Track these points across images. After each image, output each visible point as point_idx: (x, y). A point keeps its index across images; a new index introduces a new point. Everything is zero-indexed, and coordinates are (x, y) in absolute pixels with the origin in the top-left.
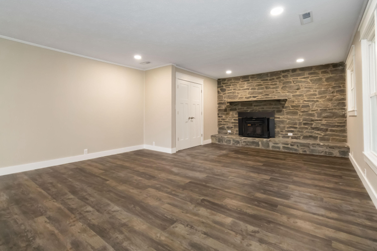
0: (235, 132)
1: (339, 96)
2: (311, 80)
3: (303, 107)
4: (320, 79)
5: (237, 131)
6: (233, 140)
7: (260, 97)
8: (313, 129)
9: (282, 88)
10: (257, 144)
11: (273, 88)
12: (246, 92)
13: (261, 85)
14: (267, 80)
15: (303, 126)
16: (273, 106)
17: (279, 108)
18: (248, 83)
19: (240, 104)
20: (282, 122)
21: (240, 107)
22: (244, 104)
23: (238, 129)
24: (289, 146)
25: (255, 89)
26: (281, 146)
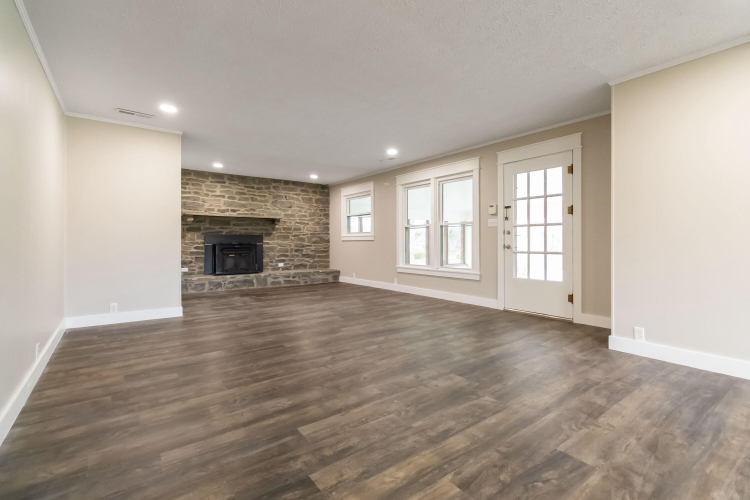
0: (197, 270)
1: (324, 220)
2: (303, 199)
3: (296, 229)
4: (311, 199)
5: (200, 268)
6: (210, 283)
7: (242, 212)
8: (304, 255)
9: (272, 203)
10: (251, 283)
11: (261, 201)
12: (219, 200)
13: (244, 194)
14: (253, 188)
15: (294, 253)
16: (260, 227)
17: (267, 230)
18: (222, 187)
19: (207, 221)
20: (272, 249)
21: (208, 226)
22: (214, 220)
23: (202, 264)
24: (291, 279)
25: (234, 198)
26: (281, 280)
